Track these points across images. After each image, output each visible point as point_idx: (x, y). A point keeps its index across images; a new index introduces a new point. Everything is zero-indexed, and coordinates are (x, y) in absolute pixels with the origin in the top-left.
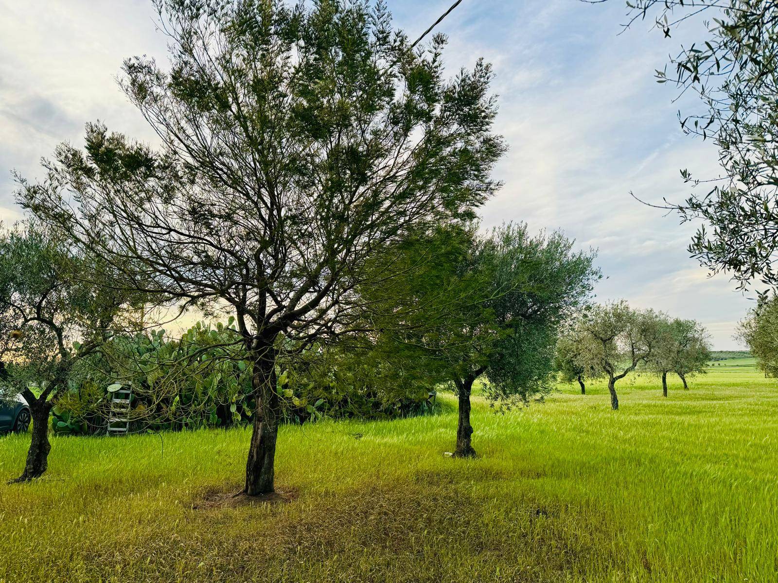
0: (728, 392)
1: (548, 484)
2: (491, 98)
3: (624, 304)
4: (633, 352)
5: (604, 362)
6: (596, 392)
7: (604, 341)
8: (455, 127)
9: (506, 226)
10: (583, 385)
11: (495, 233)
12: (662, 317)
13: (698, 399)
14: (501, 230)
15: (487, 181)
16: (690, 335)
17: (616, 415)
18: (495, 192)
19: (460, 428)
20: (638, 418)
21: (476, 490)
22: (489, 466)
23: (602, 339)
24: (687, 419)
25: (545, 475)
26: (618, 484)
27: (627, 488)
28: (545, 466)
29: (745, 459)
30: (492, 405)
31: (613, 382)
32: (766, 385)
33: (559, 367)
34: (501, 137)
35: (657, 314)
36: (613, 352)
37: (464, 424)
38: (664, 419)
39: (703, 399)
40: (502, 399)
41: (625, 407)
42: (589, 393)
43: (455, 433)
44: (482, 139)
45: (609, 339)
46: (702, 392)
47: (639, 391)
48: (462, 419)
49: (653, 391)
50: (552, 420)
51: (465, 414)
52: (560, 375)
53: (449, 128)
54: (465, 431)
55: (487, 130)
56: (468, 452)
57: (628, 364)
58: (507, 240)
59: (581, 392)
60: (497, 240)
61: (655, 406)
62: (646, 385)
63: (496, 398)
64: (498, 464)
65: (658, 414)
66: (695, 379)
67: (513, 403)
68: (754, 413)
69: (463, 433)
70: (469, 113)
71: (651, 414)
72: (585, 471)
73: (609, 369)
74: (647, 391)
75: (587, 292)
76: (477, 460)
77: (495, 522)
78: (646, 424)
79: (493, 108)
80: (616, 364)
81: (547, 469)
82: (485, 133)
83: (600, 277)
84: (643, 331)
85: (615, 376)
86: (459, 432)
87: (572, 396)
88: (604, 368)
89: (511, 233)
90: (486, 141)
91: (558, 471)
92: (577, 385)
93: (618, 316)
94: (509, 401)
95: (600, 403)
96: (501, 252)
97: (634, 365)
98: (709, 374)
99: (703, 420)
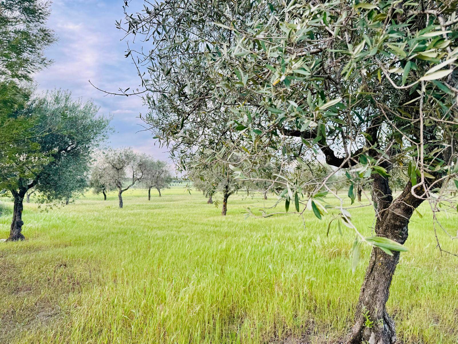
0: (178, 198)
1: (70, 250)
2: (47, 3)
3: (131, 149)
4: (134, 176)
5: (117, 181)
6: (112, 199)
7: (118, 170)
8: (17, 13)
9: (57, 91)
10: (105, 195)
11: (48, 94)
12: (150, 158)
13: (164, 201)
14: (53, 93)
15: (42, 57)
16: (164, 169)
17: (120, 211)
18: (47, 66)
19: (14, 222)
20: (132, 212)
21: (19, 259)
22: (33, 244)
23: (116, 168)
24: (156, 211)
25: (70, 245)
26: (111, 246)
27: (116, 247)
28: (71, 240)
29: (176, 227)
30: (39, 207)
31: (121, 193)
32: (195, 194)
33: (92, 185)
34: (53, 31)
35: (148, 156)
36: (122, 176)
37: (17, 220)
38: (145, 212)
39: (167, 201)
40: (47, 202)
41: (127, 206)
42: (109, 199)
43: (10, 227)
44: (39, 28)
45: (121, 169)
46: (167, 198)
47: (137, 198)
48: (15, 216)
49: (144, 198)
50: (81, 215)
51: (18, 213)
52: (92, 189)
53: (13, 12)
54: (17, 224)
55: (42, 23)
56: (18, 237)
57: (131, 183)
58: (57, 100)
59: (104, 199)
60: (50, 99)
61: (142, 205)
62: (140, 194)
63: (42, 202)
64: (40, 242)
65: (143, 209)
66: (164, 191)
67: (55, 205)
68: (186, 207)
69: (15, 225)
70: (28, 7)
71: (139, 209)
72: (95, 240)
73: (119, 185)
74: (141, 198)
75: (105, 140)
76: (24, 242)
77: (30, 275)
78: (135, 215)
79: (48, 9)
80: (124, 182)
81: (72, 242)
82: (42, 25)
83: (114, 132)
84: (140, 165)
85: (122, 189)
86: (13, 225)
87: (98, 202)
88: (117, 185)
89: (60, 96)
90: (43, 31)
91: (79, 242)
92: (101, 195)
93: (127, 156)
94: (52, 204)
95: (113, 204)
96: (52, 107)
97: (134, 183)
98: (171, 190)
99: (163, 211)
